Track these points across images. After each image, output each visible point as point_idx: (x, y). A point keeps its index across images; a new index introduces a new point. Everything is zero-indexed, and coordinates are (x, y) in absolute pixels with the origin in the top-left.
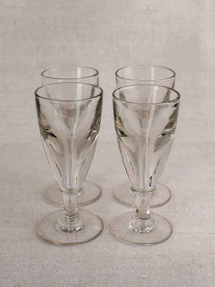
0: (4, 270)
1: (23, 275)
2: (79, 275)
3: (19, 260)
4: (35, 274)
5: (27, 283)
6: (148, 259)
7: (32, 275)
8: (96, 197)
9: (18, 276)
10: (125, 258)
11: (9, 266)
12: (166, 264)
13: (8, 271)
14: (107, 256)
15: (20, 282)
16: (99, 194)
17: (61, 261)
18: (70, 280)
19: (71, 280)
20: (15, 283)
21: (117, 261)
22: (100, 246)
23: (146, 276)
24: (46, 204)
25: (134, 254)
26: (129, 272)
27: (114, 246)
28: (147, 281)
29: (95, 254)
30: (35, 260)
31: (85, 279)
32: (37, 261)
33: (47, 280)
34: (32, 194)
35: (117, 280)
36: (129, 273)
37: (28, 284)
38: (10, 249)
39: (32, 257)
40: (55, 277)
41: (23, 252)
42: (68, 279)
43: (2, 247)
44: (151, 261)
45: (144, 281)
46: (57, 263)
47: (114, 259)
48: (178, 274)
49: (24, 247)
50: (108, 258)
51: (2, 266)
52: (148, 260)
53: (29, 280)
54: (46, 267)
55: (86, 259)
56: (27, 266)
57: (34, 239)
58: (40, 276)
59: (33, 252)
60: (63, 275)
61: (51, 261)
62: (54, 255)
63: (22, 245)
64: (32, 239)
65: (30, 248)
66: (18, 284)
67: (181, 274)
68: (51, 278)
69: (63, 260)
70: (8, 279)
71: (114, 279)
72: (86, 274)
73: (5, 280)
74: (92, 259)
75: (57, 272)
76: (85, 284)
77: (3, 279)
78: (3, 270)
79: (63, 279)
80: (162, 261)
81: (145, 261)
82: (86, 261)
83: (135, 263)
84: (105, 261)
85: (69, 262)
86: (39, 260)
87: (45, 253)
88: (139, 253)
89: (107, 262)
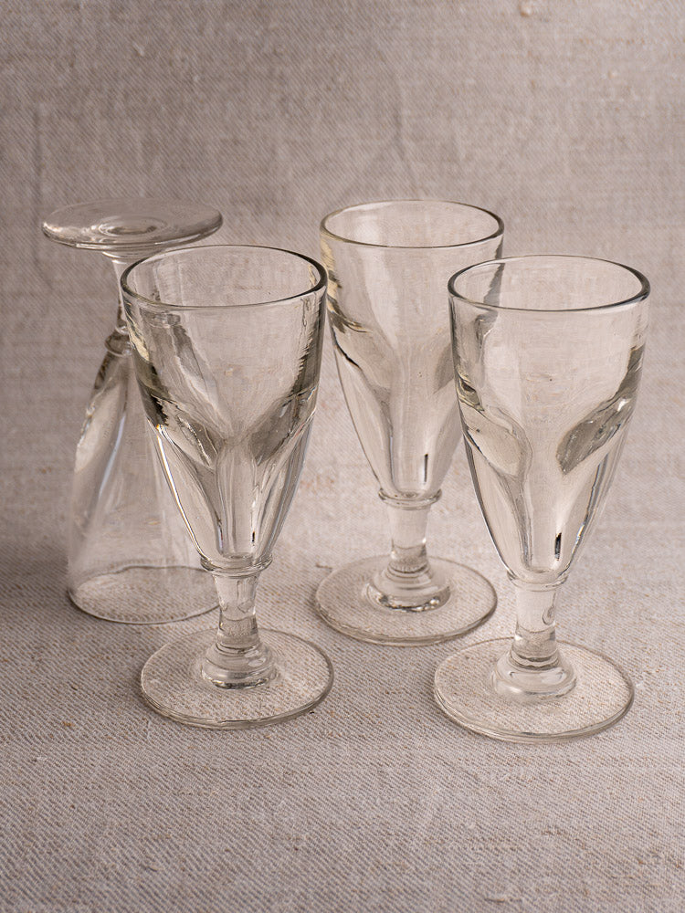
0: (64, 876)
1: (124, 893)
2: (297, 891)
4: (159, 888)
6: (513, 843)
7: (150, 891)
9: (106, 894)
10: (442, 840)
11: (78, 865)
12: (569, 858)
13: (75, 879)
14: (383, 833)
17: (241, 848)
18: (269, 908)
19: (273, 907)
21: (417, 850)
22: (363, 802)
23: (505, 896)
25: (471, 827)
26: (454, 883)
27: (405, 803)
28: (509, 909)
29: (348, 828)
30: (160, 845)
31: (316, 905)
32: (164, 848)
33: (198, 907)
35: (416, 907)
36: (455, 886)
38: (78, 811)
39: (149, 837)
40: (224, 898)
41: (122, 822)
42: (265, 905)
43: (53, 805)
44: (523, 848)
46: (228, 854)
47: (407, 844)
48: (607, 890)
49: (122, 805)
50: (387, 840)
51: (57, 865)
52: (514, 847)
53: (144, 906)
54: (194, 867)
55: (320, 842)
56: (134, 865)
58: (176, 894)
59: (153, 820)
60: (247, 892)
61: (209, 850)
62: (219, 831)
63: (117, 798)
64: (147, 779)
65: (142, 809)
67: (615, 890)
68: (211, 901)
69: (246, 845)
70: (78, 903)
71: (406, 905)
72: (319, 888)
73: (69, 909)
74: (337, 841)
75: (230, 882)
77: (61, 904)
78: (61, 877)
79: (249, 905)
80: (559, 850)
81: (503, 849)
82: (318, 849)
83: (471, 856)
84: (379, 850)
85: (264, 852)
86: (170, 847)
87: (188, 824)
88: (487, 824)
89: (385, 852)
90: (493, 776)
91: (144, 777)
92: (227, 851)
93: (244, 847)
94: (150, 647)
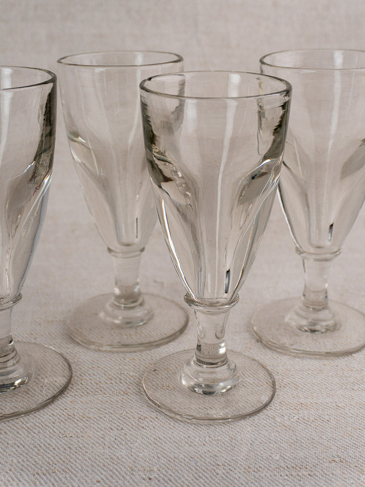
3: (9, 481)
6: (310, 470)
8: (177, 328)
10: (257, 469)
12: (353, 482)
14: (213, 463)
16: (183, 323)
17: (108, 479)
21: (240, 478)
22: (197, 440)
24: (71, 346)
25: (277, 458)
27: (227, 440)
29: (187, 460)
32: (50, 481)
39: (40, 472)
41: (20, 460)
44: (317, 474)
47: (232, 473)
49: (21, 446)
50: (217, 470)
52: (312, 474)
55: (167, 472)
57: (44, 425)
59: (43, 458)
61: (84, 481)
62: (92, 465)
64: (40, 426)
65: (35, 449)
69: (112, 477)
74: (180, 472)
80: (344, 475)
81: (303, 475)
82: (166, 479)
83: (281, 481)
84: (212, 478)
85: (126, 482)
86: (55, 479)
87: (70, 461)
88: (288, 455)
89: (216, 480)
90: (286, 418)
91: (38, 424)
92: (98, 482)
93: (110, 478)
94: (47, 333)
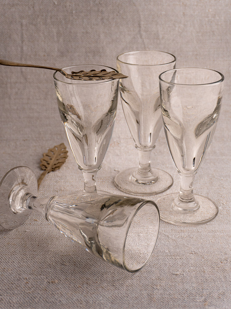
0: (37, 267)
1: (56, 272)
2: (111, 271)
4: (67, 271)
5: (60, 279)
6: (181, 257)
7: (64, 271)
9: (50, 272)
10: (158, 256)
11: (41, 263)
12: (199, 261)
13: (40, 268)
15: (54, 278)
17: (93, 258)
18: (102, 277)
19: (104, 276)
20: (49, 280)
23: (178, 273)
25: (167, 252)
26: (162, 269)
28: (180, 277)
30: (67, 257)
31: (118, 276)
33: (80, 276)
34: (58, 192)
35: (150, 276)
36: (162, 270)
37: (62, 280)
38: (40, 247)
39: (63, 255)
40: (88, 273)
41: (54, 250)
42: (101, 275)
43: (32, 245)
44: (184, 258)
45: (177, 278)
46: (89, 260)
48: (211, 271)
49: (54, 245)
51: (34, 263)
53: (62, 276)
54: (78, 264)
56: (59, 263)
58: (73, 272)
59: (64, 250)
60: (95, 272)
61: (83, 259)
62: (86, 253)
63: (52, 243)
64: (62, 237)
65: (61, 246)
66: (52, 281)
67: (213, 271)
68: (84, 274)
69: (94, 257)
70: (41, 275)
71: (147, 276)
72: (119, 270)
73: (39, 277)
75: (90, 269)
76: (118, 280)
77: (36, 275)
78: (36, 267)
79: (96, 276)
80: (195, 259)
81: (177, 258)
83: (167, 261)
84: (137, 258)
86: (70, 258)
87: (76, 251)
88: (172, 251)
90: (173, 236)
92: (89, 259)
